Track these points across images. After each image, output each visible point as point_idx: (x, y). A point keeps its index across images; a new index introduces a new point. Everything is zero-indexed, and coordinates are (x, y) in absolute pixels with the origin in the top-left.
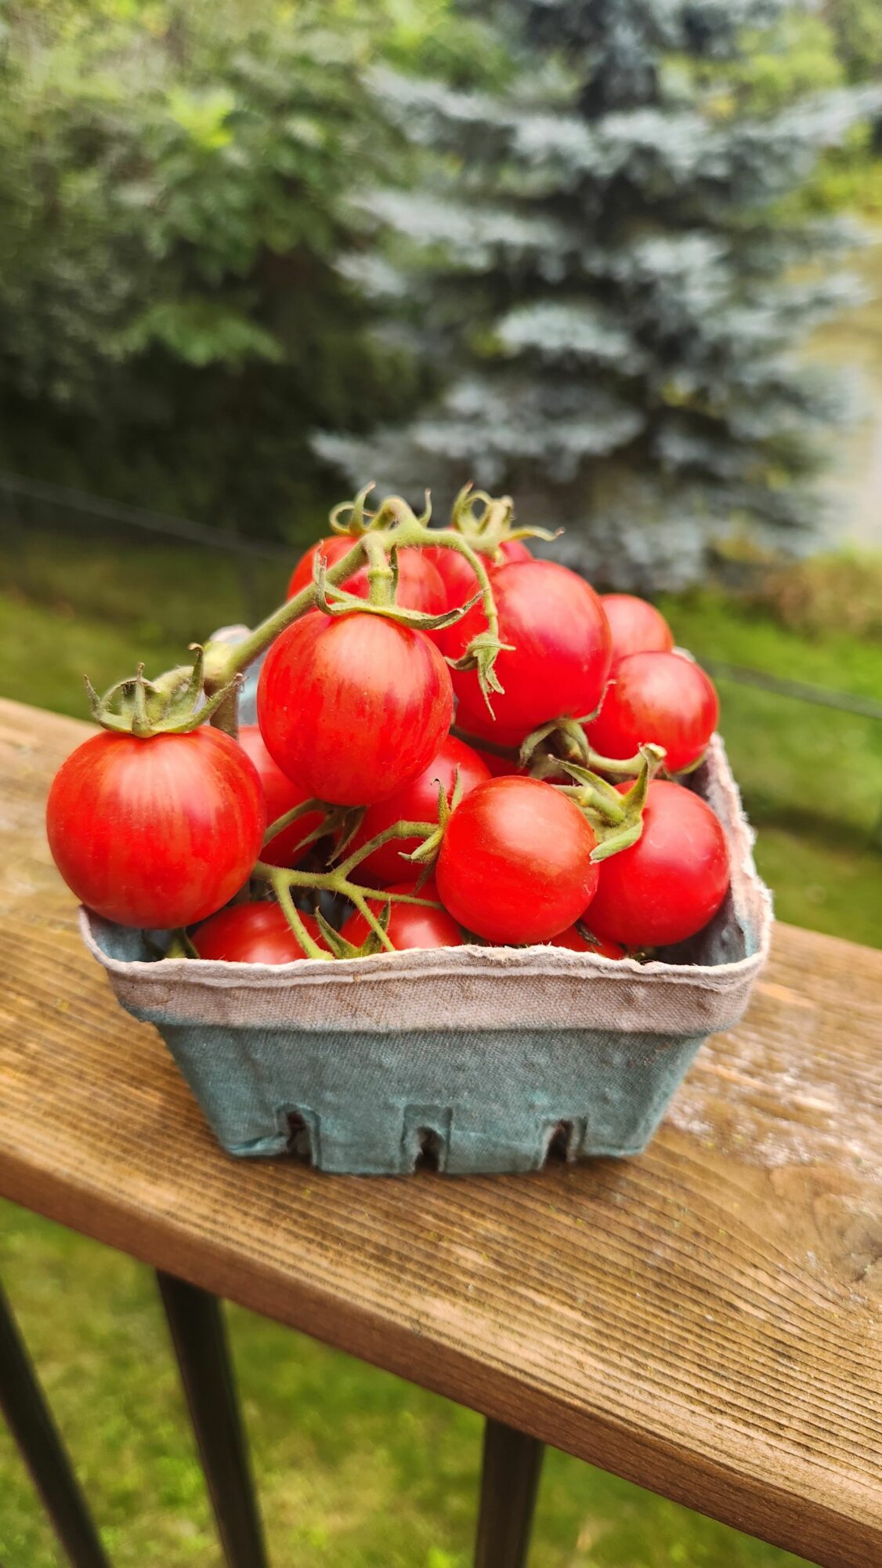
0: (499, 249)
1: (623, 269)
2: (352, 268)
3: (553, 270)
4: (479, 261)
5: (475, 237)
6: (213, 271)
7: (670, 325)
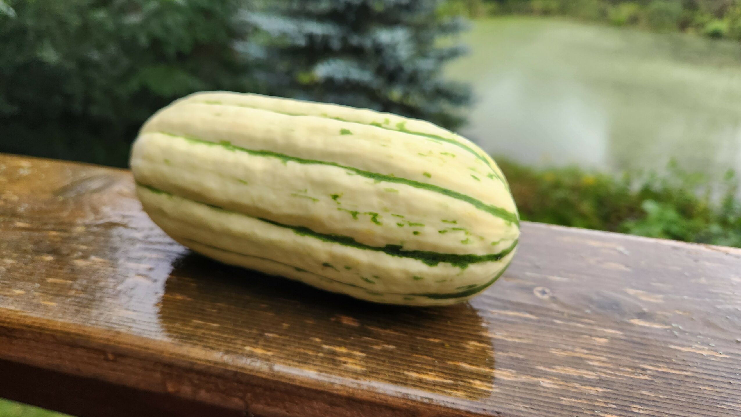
0: (311, 37)
1: (368, 43)
2: (239, 47)
3: (336, 44)
4: (302, 42)
5: (300, 32)
6: (171, 51)
7: (391, 66)
